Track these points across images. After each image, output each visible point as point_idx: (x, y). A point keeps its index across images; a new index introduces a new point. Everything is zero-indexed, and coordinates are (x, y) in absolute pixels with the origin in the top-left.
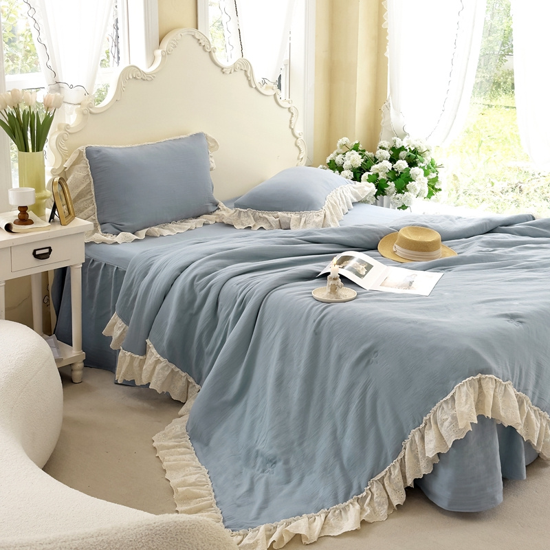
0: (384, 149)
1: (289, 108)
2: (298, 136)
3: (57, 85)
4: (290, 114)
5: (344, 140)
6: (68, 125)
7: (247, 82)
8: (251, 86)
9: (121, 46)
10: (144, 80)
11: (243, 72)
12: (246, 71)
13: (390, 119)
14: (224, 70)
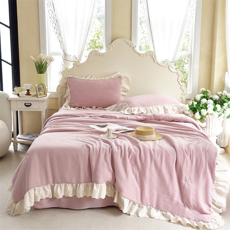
1: (177, 73)
2: (182, 85)
3: (65, 54)
4: (178, 76)
6: (67, 68)
7: (153, 60)
8: (155, 62)
10: (100, 55)
11: (151, 56)
14: (140, 55)
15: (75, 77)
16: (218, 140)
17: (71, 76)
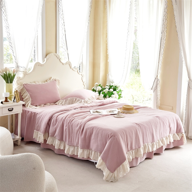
0: (108, 86)
1: (81, 75)
2: (84, 82)
3: (18, 67)
4: (82, 76)
5: (97, 83)
6: (20, 77)
8: (71, 68)
9: (36, 57)
10: (41, 66)
12: (69, 64)
13: (109, 78)
14: (63, 64)
15: (28, 83)
17: (25, 83)
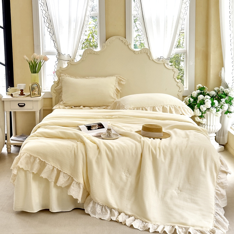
1: (173, 69)
2: (179, 82)
3: (59, 54)
4: (174, 72)
6: (61, 67)
7: (148, 58)
10: (95, 54)
12: (147, 53)
14: (135, 52)
16: (217, 137)
